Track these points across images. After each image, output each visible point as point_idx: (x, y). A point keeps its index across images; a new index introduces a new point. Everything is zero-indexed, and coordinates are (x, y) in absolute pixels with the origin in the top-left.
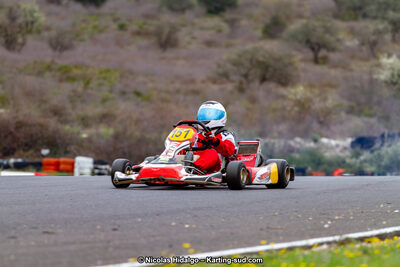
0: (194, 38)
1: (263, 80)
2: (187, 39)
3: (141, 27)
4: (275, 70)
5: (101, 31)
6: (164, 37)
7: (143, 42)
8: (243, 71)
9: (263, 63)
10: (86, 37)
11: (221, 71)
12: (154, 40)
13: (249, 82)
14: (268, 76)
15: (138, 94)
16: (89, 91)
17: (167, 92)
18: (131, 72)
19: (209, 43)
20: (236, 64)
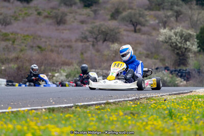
0: (75, 19)
1: (105, 40)
2: (72, 20)
3: (49, 14)
4: (111, 36)
5: (29, 16)
6: (59, 19)
7: (49, 21)
8: (95, 36)
9: (105, 32)
10: (21, 18)
11: (83, 36)
12: (54, 20)
13: (97, 41)
14: (107, 39)
15: (39, 47)
16: (15, 46)
17: (56, 47)
18: (39, 36)
19: (82, 22)
20: (91, 32)
